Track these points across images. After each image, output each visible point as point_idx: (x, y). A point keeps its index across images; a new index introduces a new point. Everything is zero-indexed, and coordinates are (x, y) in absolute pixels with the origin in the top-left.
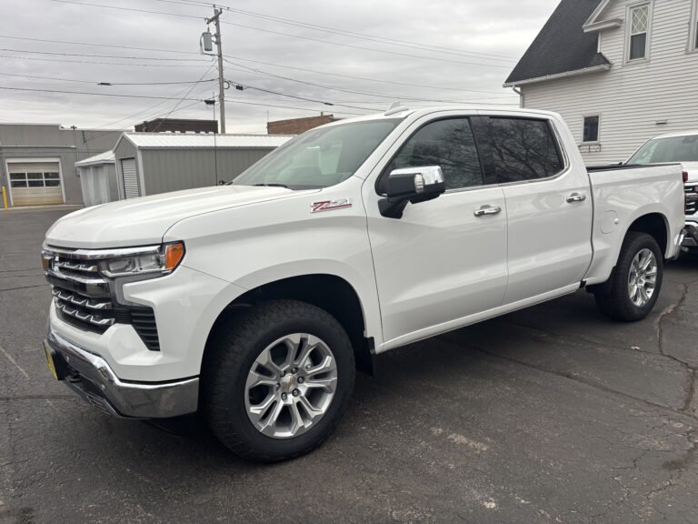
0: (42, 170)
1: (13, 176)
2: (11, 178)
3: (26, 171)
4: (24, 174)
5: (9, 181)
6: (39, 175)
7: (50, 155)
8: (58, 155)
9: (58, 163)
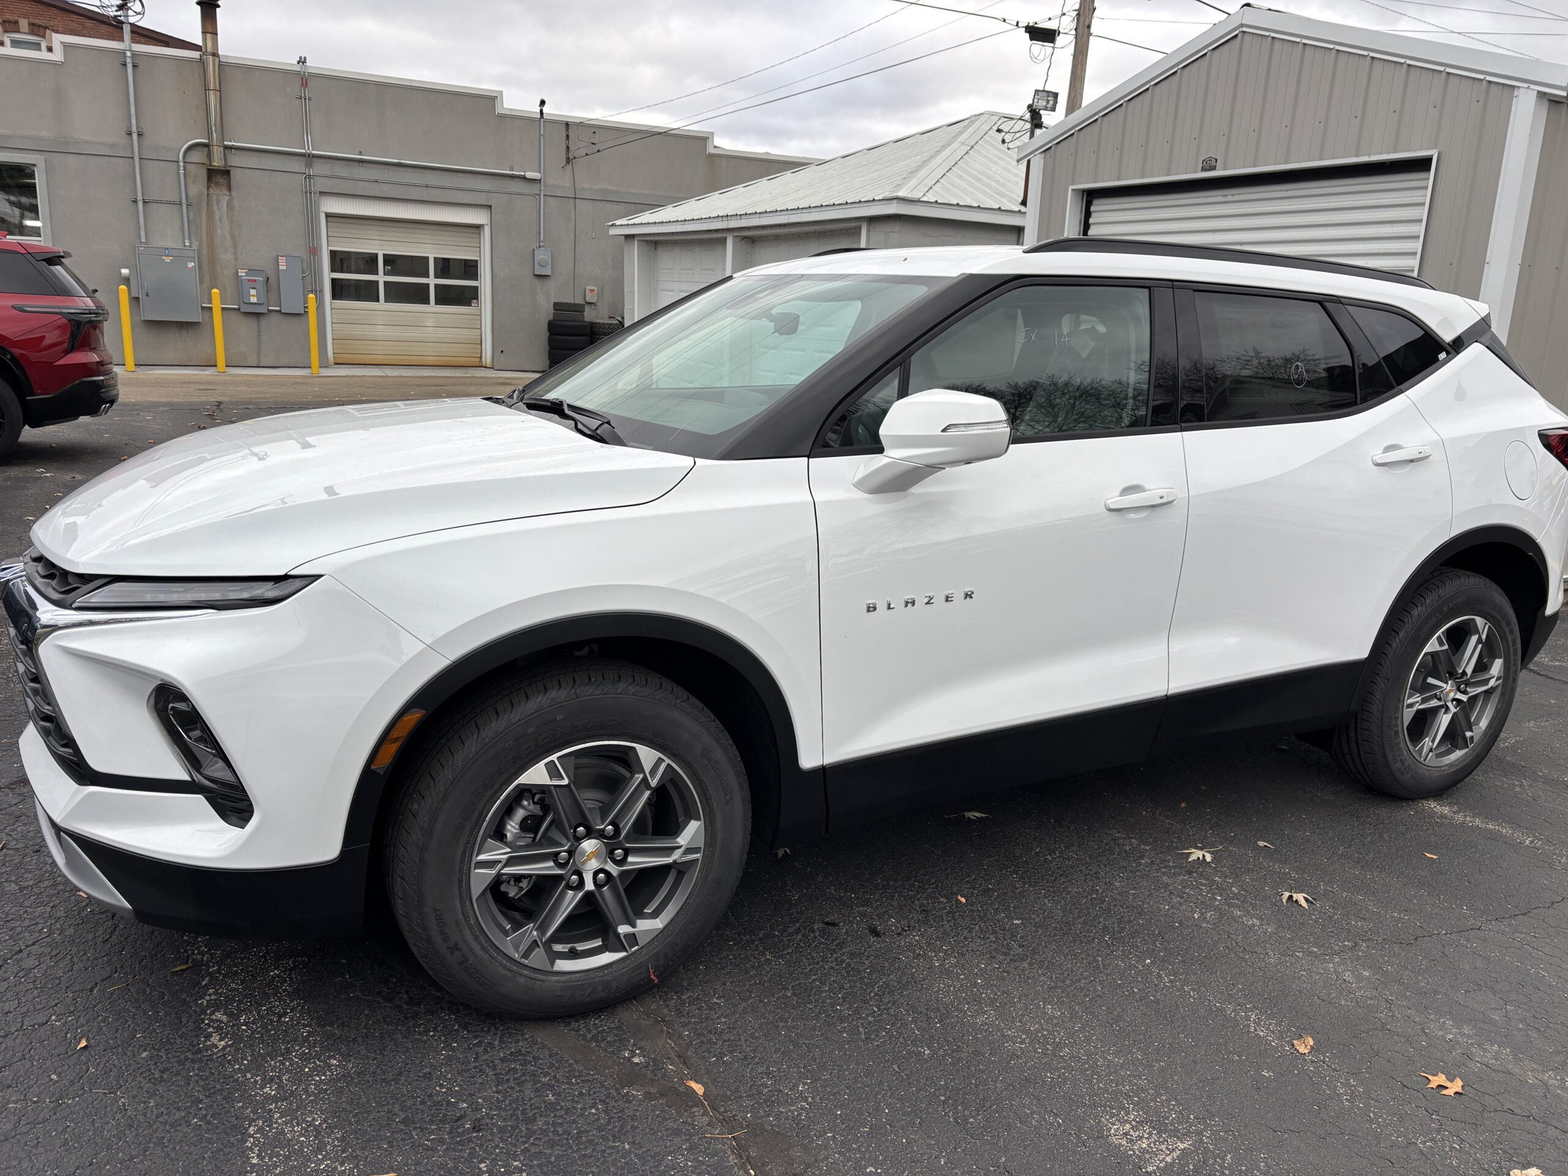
0: (431, 249)
1: (339, 261)
2: (333, 270)
3: (379, 246)
4: (373, 258)
5: (328, 276)
6: (417, 265)
7: (461, 197)
8: (482, 199)
9: (479, 227)
